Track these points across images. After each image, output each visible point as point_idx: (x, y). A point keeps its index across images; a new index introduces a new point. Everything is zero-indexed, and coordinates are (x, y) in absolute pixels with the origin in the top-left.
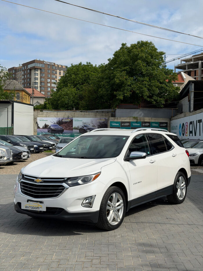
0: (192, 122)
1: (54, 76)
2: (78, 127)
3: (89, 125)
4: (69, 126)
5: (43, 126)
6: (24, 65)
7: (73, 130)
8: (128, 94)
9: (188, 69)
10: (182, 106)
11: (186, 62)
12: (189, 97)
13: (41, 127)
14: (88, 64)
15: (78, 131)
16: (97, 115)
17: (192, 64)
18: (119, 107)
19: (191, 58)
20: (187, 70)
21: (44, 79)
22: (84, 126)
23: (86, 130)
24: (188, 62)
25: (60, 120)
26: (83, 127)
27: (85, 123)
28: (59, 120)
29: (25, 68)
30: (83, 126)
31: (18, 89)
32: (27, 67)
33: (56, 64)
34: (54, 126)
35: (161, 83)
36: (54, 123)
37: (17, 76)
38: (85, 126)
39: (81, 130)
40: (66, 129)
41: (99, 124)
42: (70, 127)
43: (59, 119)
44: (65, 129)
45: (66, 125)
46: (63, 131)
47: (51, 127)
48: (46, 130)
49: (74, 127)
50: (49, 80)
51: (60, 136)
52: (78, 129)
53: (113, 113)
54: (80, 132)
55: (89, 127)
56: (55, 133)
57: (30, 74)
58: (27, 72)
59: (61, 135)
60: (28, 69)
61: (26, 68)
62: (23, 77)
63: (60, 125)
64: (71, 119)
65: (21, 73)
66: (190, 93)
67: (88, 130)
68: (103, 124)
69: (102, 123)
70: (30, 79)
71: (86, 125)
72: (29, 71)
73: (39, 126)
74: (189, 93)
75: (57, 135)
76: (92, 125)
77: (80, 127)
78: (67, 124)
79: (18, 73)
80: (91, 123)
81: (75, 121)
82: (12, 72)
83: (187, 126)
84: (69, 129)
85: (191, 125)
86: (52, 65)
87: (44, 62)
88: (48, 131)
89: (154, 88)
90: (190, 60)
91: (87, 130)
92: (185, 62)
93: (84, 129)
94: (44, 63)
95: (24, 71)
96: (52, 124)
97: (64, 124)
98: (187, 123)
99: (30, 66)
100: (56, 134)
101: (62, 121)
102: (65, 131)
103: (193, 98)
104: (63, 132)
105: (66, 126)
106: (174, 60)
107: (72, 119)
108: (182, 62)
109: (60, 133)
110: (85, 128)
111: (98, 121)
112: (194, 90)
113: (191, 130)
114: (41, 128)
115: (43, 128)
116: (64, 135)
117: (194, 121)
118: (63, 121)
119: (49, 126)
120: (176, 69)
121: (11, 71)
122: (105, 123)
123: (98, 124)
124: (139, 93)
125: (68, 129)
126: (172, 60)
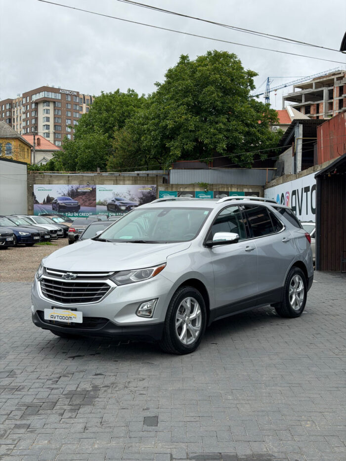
0: (295, 191)
1: (78, 114)
2: (105, 201)
3: (125, 197)
4: (89, 200)
5: (44, 200)
6: (25, 95)
7: (97, 206)
8: (190, 146)
9: (305, 101)
10: (284, 164)
11: (303, 89)
12: (294, 149)
13: (41, 201)
14: (131, 92)
15: (105, 208)
16: (137, 180)
17: (312, 94)
18: (176, 166)
19: (312, 82)
20: (303, 103)
21: (60, 119)
22: (115, 200)
23: (120, 207)
24: (305, 89)
25: (74, 188)
26: (113, 201)
27: (117, 195)
28: (73, 190)
29: (26, 100)
30: (113, 199)
31: (8, 136)
32: (31, 99)
33: (80, 93)
34: (63, 199)
35: (247, 125)
36: (63, 194)
37: (14, 115)
38: (118, 200)
39: (110, 206)
40: (85, 206)
41: (142, 196)
42: (91, 201)
43: (72, 187)
44: (82, 204)
45: (84, 197)
46: (79, 208)
47: (59, 202)
48: (50, 207)
49: (97, 201)
50: (69, 122)
51: (74, 216)
52: (104, 205)
53: (167, 177)
54: (108, 210)
55: (124, 200)
56: (64, 212)
57: (36, 110)
58: (31, 107)
59: (76, 214)
60: (32, 103)
61: (28, 101)
62: (24, 117)
63: (73, 199)
64: (92, 188)
65: (20, 109)
66: (296, 141)
67: (122, 205)
68: (149, 195)
69: (146, 193)
70: (36, 119)
71: (118, 197)
72: (33, 106)
73: (36, 199)
74: (294, 141)
75: (69, 215)
76: (129, 197)
77: (109, 201)
78: (86, 196)
79: (15, 108)
80: (127, 194)
81: (100, 190)
82: (5, 107)
83: (288, 197)
84: (90, 205)
85: (294, 196)
86: (75, 95)
87: (59, 89)
88: (53, 209)
89: (236, 134)
90: (309, 86)
91: (120, 205)
92: (300, 90)
93: (116, 205)
94: (61, 91)
95: (25, 105)
96: (60, 196)
97: (81, 197)
98: (288, 193)
99: (35, 98)
100: (67, 213)
101: (77, 190)
102: (82, 208)
103: (301, 151)
104: (79, 211)
105: (85, 200)
106: (285, 86)
107: (94, 187)
108: (296, 88)
109: (73, 212)
110: (117, 203)
111: (139, 191)
112: (303, 137)
113: (294, 205)
114: (41, 204)
115: (44, 203)
116: (81, 214)
117: (298, 190)
118: (79, 191)
119: (55, 199)
120: (285, 101)
121: (3, 106)
122: (152, 194)
123: (139, 196)
124: (210, 144)
125: (87, 204)
126: (282, 86)
